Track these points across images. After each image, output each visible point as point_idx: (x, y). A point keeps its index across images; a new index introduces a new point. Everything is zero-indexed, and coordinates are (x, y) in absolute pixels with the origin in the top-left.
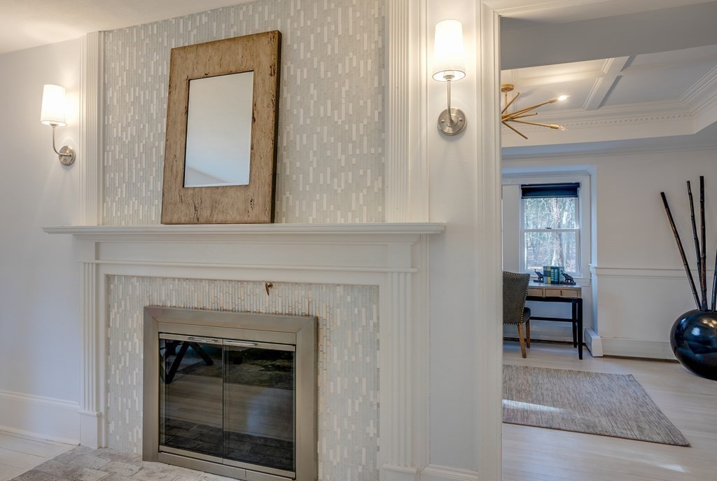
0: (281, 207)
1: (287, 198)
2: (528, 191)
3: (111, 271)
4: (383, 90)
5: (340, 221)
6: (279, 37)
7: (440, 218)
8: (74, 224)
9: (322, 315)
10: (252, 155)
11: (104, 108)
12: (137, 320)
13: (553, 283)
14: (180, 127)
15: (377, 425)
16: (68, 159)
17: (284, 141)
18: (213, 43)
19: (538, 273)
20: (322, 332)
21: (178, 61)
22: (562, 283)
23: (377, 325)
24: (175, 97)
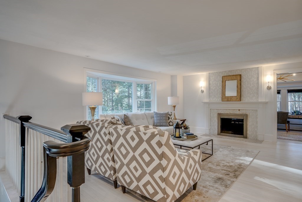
0: (242, 99)
1: (242, 98)
2: (289, 91)
3: (211, 108)
4: (258, 83)
5: (251, 101)
6: (240, 75)
7: (267, 101)
8: (204, 101)
9: (248, 114)
10: (237, 92)
11: (209, 84)
12: (216, 115)
13: (296, 115)
14: (224, 88)
15: (257, 129)
16: (202, 92)
17: (242, 90)
18: (230, 76)
19: (292, 112)
20: (248, 116)
21: (224, 78)
22: (299, 115)
23: (257, 115)
24: (223, 83)
